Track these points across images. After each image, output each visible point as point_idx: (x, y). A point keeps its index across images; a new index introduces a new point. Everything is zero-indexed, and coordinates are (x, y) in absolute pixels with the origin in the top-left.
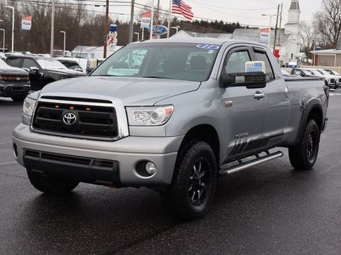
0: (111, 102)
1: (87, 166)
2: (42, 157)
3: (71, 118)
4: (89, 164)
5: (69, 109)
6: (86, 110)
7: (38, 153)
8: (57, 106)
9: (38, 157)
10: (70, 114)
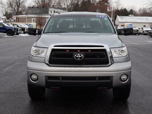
0: (104, 47)
1: (95, 81)
2: (62, 80)
3: (80, 56)
4: (96, 80)
5: (77, 52)
6: (88, 51)
7: (59, 78)
8: (67, 51)
9: (59, 80)
10: (79, 55)
